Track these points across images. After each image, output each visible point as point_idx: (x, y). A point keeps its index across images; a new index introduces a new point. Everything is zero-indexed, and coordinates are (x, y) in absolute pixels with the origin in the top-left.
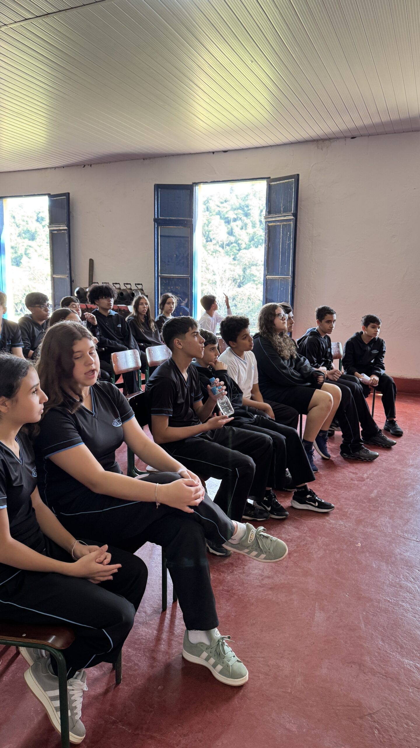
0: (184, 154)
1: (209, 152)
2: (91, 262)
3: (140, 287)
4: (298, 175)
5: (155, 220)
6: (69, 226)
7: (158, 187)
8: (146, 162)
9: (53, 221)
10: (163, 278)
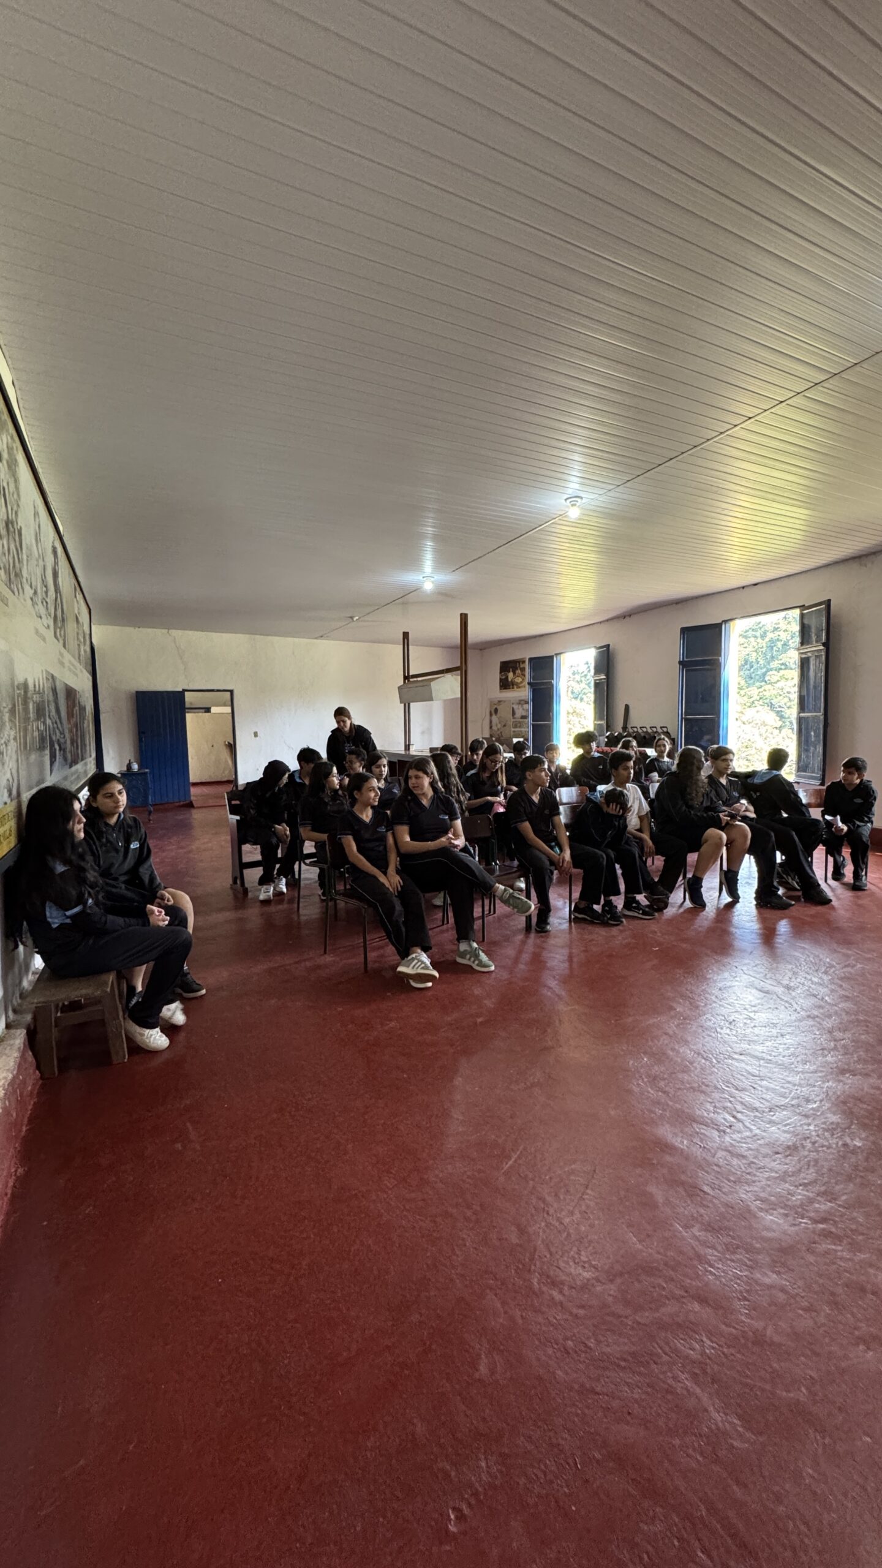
0: (713, 594)
1: (739, 588)
2: (627, 708)
3: (665, 730)
4: (829, 601)
5: (680, 663)
6: (607, 675)
7: (686, 632)
8: (679, 606)
9: (597, 671)
10: (686, 720)
